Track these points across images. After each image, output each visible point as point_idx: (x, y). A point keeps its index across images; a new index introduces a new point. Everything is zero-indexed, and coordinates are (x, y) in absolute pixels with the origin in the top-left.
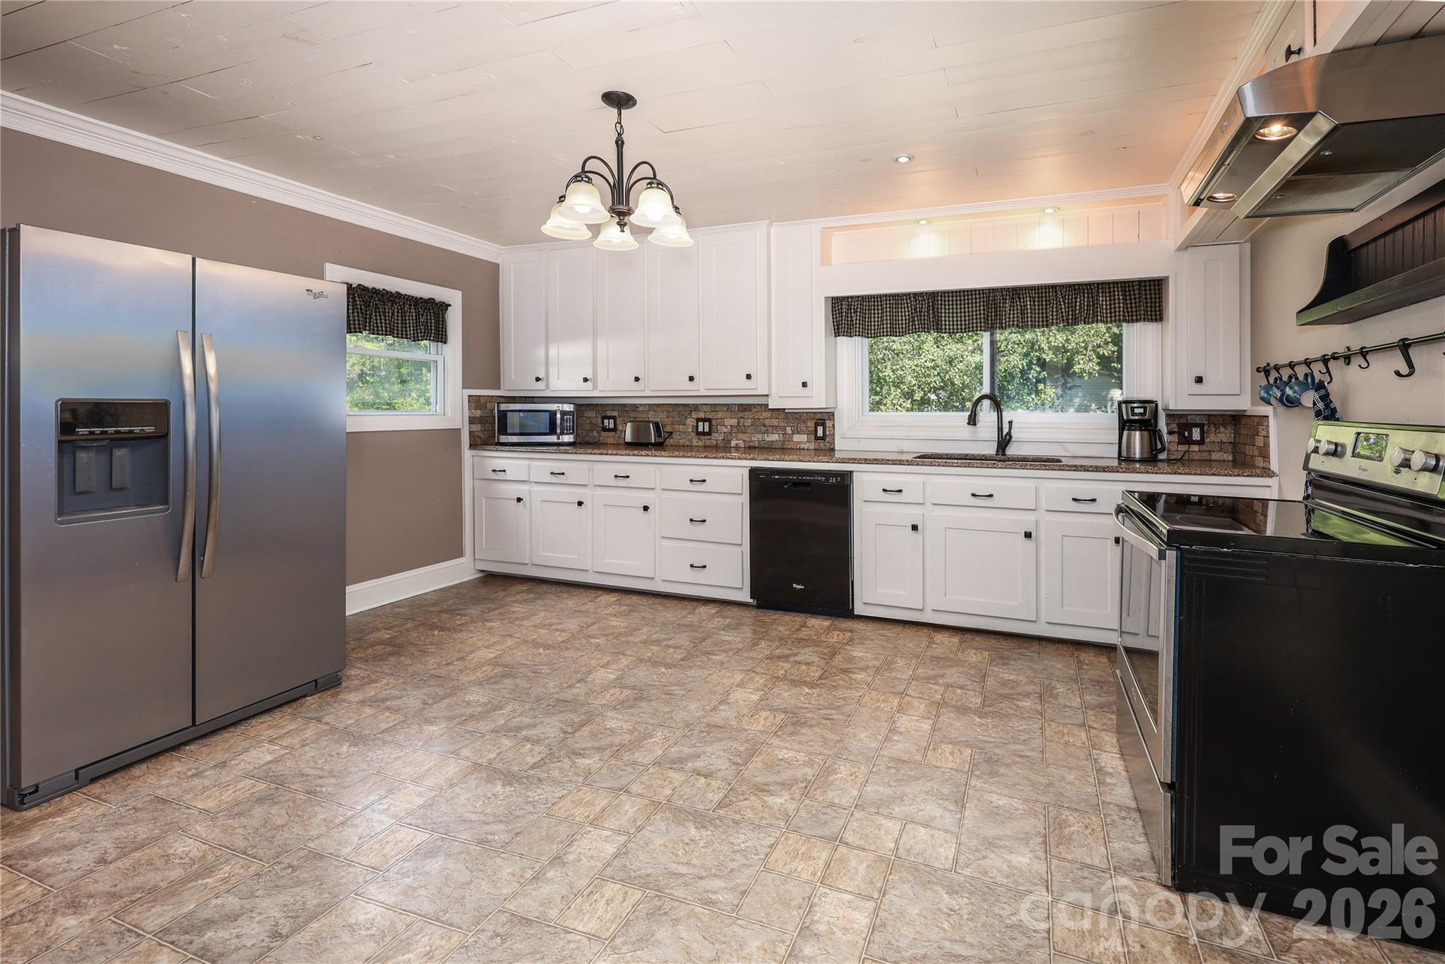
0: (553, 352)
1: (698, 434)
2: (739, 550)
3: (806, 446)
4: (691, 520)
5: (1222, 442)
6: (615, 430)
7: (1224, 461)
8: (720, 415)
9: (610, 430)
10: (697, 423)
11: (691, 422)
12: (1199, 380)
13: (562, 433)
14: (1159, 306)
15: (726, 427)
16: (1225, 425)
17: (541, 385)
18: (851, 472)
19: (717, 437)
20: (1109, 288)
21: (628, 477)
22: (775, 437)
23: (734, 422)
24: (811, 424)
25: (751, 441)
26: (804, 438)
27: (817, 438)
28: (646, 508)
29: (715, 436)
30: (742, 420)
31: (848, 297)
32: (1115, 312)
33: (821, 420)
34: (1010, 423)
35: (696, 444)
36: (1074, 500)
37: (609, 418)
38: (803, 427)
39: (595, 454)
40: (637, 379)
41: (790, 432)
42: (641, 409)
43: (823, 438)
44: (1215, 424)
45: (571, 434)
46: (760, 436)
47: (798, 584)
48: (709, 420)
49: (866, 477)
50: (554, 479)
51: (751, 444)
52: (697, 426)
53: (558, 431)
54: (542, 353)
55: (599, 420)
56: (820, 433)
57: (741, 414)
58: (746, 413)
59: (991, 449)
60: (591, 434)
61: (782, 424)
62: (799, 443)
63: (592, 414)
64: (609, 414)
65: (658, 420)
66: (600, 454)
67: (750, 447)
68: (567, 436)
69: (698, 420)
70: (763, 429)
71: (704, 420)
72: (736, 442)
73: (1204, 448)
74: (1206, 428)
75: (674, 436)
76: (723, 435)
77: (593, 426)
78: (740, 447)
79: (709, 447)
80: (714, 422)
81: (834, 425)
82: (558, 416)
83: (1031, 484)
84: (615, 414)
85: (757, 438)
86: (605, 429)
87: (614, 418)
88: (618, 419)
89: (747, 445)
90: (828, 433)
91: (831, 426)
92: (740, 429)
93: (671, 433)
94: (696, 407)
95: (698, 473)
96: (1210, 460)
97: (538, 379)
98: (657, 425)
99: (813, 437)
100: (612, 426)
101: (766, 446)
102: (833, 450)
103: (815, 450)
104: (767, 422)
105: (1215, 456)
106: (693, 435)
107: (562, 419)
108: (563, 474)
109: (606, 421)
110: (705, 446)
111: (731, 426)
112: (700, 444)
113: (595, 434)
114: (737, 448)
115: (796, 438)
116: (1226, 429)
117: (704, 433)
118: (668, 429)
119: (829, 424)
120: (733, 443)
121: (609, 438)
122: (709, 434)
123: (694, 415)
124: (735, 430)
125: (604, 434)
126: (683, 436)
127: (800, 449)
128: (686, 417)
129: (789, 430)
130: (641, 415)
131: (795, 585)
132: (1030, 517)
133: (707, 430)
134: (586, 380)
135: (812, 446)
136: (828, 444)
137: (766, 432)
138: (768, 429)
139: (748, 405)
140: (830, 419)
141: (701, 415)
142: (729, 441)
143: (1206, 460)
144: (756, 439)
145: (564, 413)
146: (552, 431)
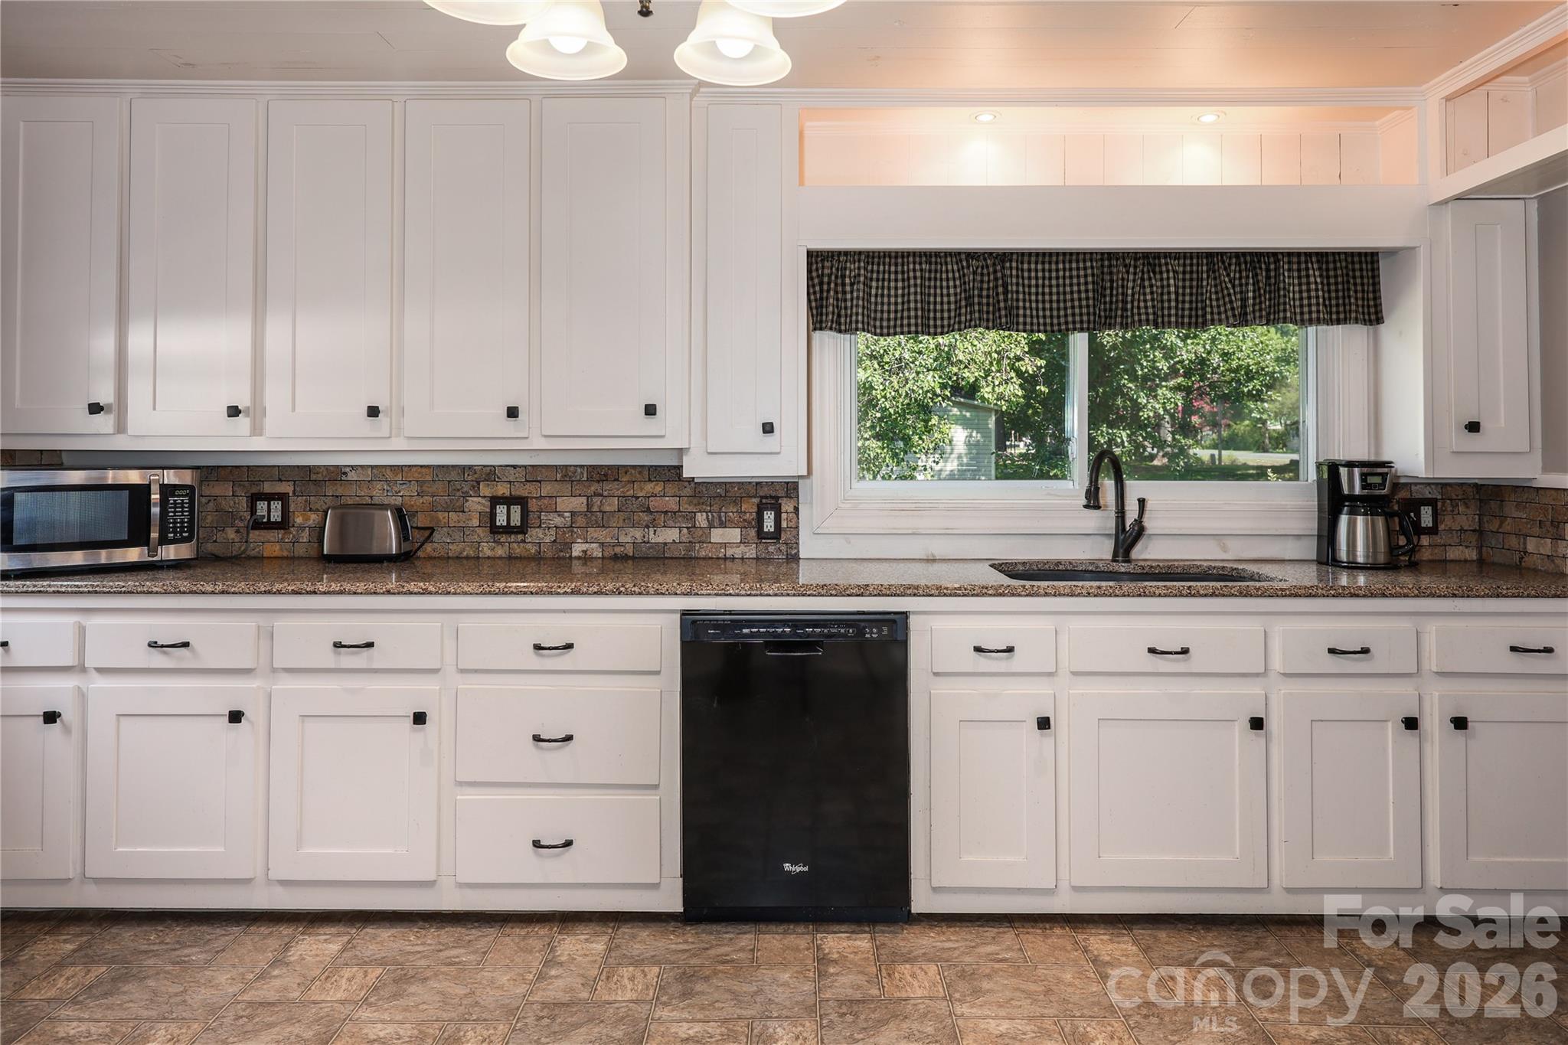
0: (139, 340)
1: (494, 530)
2: (653, 797)
3: (738, 552)
4: (537, 738)
5: (1461, 530)
6: (284, 524)
7: (1466, 561)
8: (547, 489)
9: (270, 526)
10: (493, 508)
11: (477, 504)
12: (1473, 427)
13: (163, 540)
14: (1375, 299)
15: (560, 514)
16: (1465, 502)
17: (103, 423)
18: (905, 615)
19: (540, 537)
20: (1299, 263)
21: (370, 645)
22: (670, 535)
23: (579, 503)
24: (750, 507)
25: (619, 544)
26: (734, 534)
27: (761, 535)
28: (420, 718)
29: (534, 534)
30: (597, 500)
31: (839, 253)
32: (1310, 305)
33: (772, 497)
34: (1142, 502)
35: (489, 553)
36: (1332, 651)
37: (270, 498)
38: (731, 512)
39: (279, 592)
40: (373, 412)
41: (704, 524)
42: (352, 476)
43: (777, 534)
44: (1451, 500)
45: (183, 540)
46: (638, 534)
47: (794, 863)
48: (522, 501)
49: (938, 623)
50: (158, 660)
51: (618, 550)
52: (493, 515)
53: (154, 535)
54: (104, 345)
55: (243, 503)
56: (769, 525)
57: (595, 487)
58: (607, 486)
59: (1102, 551)
60: (220, 536)
61: (686, 507)
62: (725, 545)
63: (224, 489)
64: (268, 488)
65: (398, 501)
66: (295, 593)
67: (616, 558)
68: (172, 547)
69: (495, 501)
70: (646, 518)
71: (509, 501)
72: (585, 547)
73: (1437, 539)
74: (1439, 504)
75: (436, 536)
76: (552, 532)
77: (227, 518)
78: (592, 559)
79: (520, 558)
80: (533, 505)
81: (797, 509)
82: (155, 497)
83: (1254, 625)
84: (286, 488)
85: (630, 537)
86: (258, 525)
87: (283, 498)
88: (292, 499)
89: (609, 552)
90: (784, 525)
91: (791, 509)
92: (593, 518)
93: (432, 530)
94: (490, 474)
95: (553, 629)
96: (1445, 561)
97: (95, 409)
98: (400, 515)
99: (753, 532)
100: (276, 516)
101: (652, 553)
102: (794, 558)
103: (757, 559)
104: (654, 503)
105: (1453, 553)
106: (483, 533)
107: (164, 503)
108: (186, 645)
109: (262, 507)
110: (510, 558)
111: (573, 513)
112: (500, 552)
113: (231, 534)
114: (586, 558)
115: (717, 535)
116: (1468, 507)
117: (508, 530)
118: (422, 520)
119: (787, 506)
120: (577, 550)
121: (271, 544)
122: (522, 529)
123: (486, 490)
124: (581, 521)
125: (255, 535)
126: (458, 536)
127: (725, 559)
128: (466, 496)
129: (701, 519)
130: (353, 491)
131: (787, 867)
132: (1253, 690)
133: (516, 520)
134: (234, 411)
135: (751, 552)
136: (783, 548)
137: (653, 524)
138: (655, 518)
139: (609, 467)
140: (788, 496)
141: (502, 490)
142: (568, 546)
143: (1441, 561)
144: (629, 539)
145: (167, 490)
146: (138, 536)
